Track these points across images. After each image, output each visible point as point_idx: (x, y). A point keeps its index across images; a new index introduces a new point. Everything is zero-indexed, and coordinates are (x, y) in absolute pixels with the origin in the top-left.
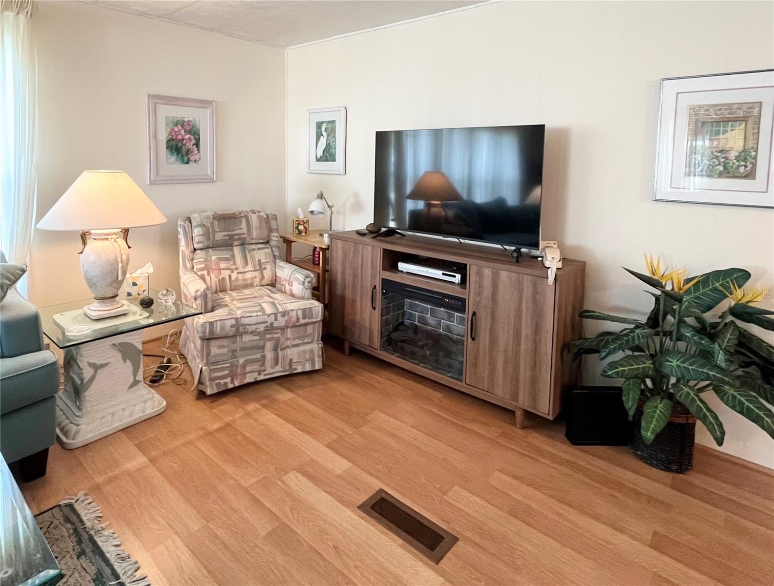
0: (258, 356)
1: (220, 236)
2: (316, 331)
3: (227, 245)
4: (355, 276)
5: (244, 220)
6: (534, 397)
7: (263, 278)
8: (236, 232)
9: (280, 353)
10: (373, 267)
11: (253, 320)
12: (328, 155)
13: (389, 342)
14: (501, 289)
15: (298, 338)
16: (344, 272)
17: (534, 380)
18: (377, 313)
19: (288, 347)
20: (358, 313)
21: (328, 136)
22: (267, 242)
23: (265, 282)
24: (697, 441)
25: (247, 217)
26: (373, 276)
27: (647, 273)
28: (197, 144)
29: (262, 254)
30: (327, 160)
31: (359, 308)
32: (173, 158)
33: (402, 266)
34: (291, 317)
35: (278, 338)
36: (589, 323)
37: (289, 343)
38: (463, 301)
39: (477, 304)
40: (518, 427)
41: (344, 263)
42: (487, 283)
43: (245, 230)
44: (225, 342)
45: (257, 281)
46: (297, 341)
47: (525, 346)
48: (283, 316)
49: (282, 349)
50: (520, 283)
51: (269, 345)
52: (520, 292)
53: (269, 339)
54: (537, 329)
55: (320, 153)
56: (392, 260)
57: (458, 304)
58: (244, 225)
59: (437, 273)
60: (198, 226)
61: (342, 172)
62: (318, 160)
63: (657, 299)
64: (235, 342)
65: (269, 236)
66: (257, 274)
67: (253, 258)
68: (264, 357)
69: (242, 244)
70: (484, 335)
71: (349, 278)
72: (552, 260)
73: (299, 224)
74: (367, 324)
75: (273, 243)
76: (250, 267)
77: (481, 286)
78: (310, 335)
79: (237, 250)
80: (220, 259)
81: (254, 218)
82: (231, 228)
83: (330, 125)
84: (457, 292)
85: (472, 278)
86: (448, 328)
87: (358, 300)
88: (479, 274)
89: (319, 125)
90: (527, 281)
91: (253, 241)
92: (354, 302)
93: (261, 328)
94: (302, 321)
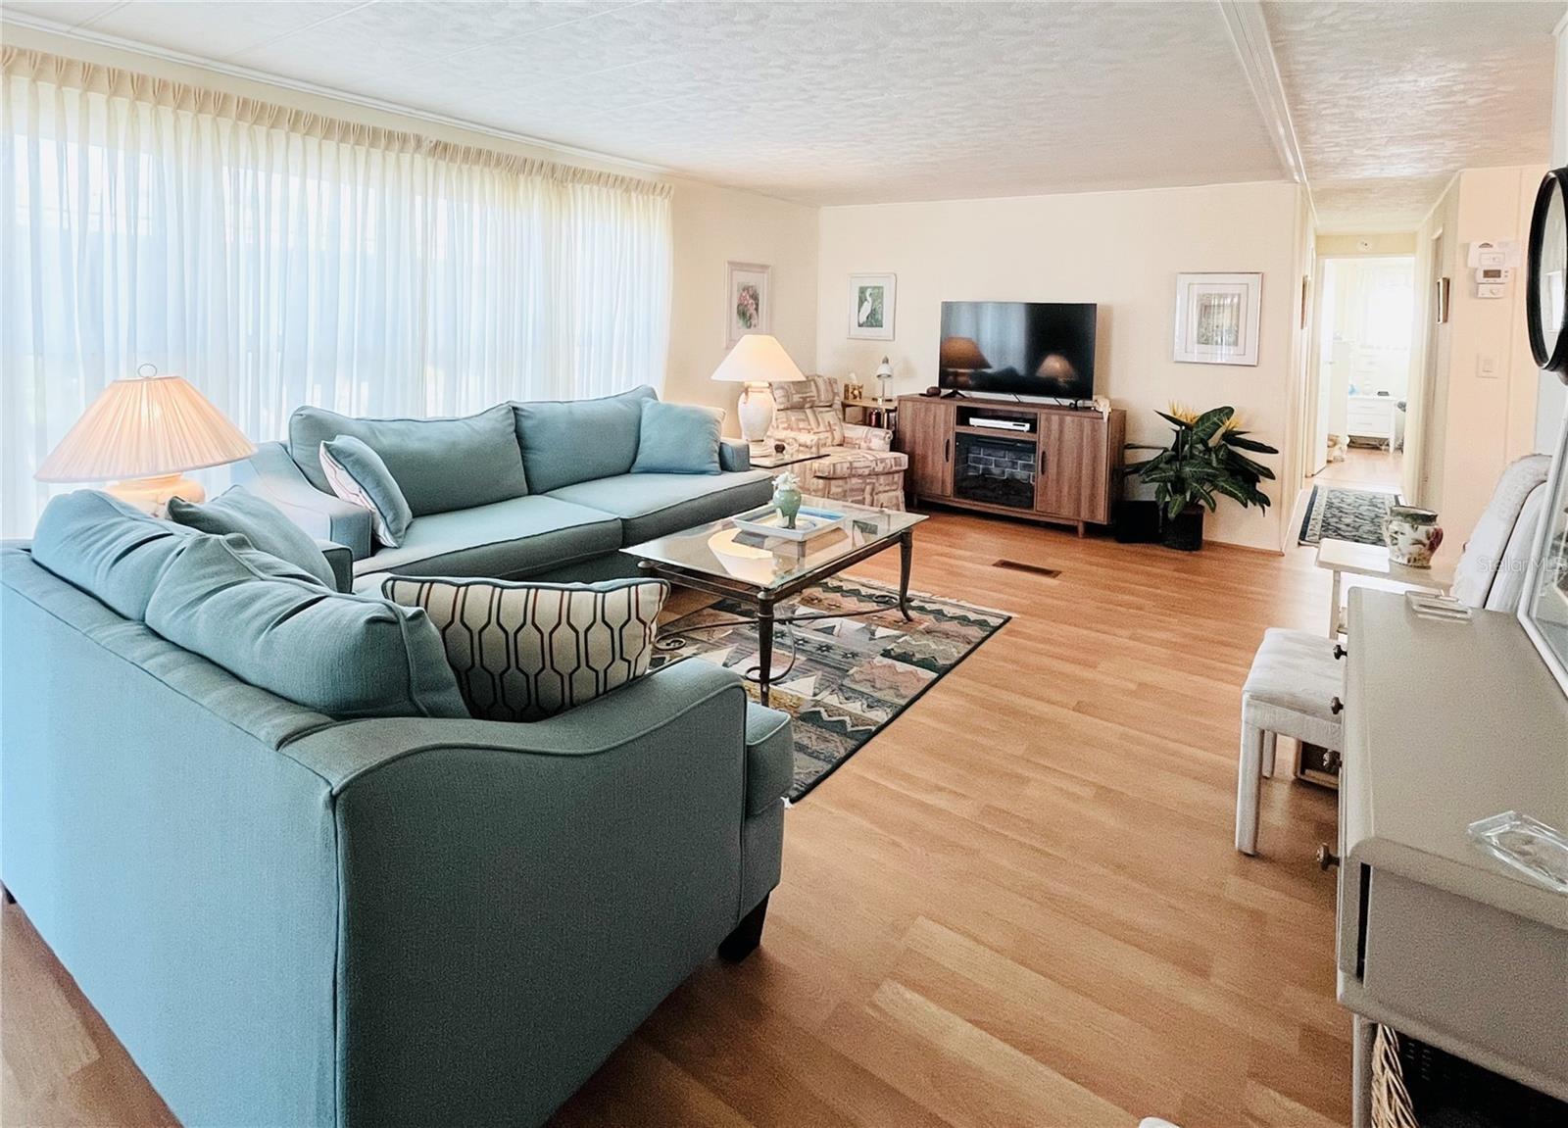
0: (860, 498)
1: (796, 398)
2: (899, 478)
3: (799, 407)
4: (925, 433)
5: (812, 383)
6: (1092, 511)
7: (833, 439)
8: (808, 395)
9: (875, 497)
10: (946, 422)
11: (862, 464)
12: (873, 320)
13: (960, 490)
14: (1066, 430)
15: (888, 485)
16: (914, 431)
17: (1093, 497)
18: (950, 465)
19: (880, 492)
20: (930, 466)
21: (874, 301)
22: (830, 406)
23: (837, 442)
24: (1204, 537)
25: (814, 380)
26: (946, 432)
27: (1171, 415)
28: (757, 309)
29: (830, 417)
30: (872, 326)
31: (930, 462)
32: (741, 322)
33: (973, 421)
34: (886, 464)
35: (874, 484)
36: (1128, 452)
37: (881, 489)
38: (1034, 443)
39: (1046, 444)
40: (1080, 536)
41: (914, 420)
42: (1055, 426)
43: (815, 393)
44: (840, 482)
45: (829, 441)
46: (888, 488)
47: (1086, 471)
48: (881, 462)
49: (877, 494)
50: (1081, 425)
51: (868, 489)
52: (1082, 431)
53: (869, 484)
54: (1095, 459)
55: (863, 319)
56: (964, 415)
57: (1029, 448)
58: (813, 387)
59: (1009, 425)
60: (777, 389)
61: (891, 338)
62: (860, 325)
63: (1177, 432)
64: (846, 483)
65: (833, 399)
66: (829, 434)
67: (823, 419)
68: (864, 499)
69: (811, 407)
70: (1052, 469)
71: (919, 436)
72: (1104, 407)
73: (854, 389)
74: (940, 475)
75: (835, 406)
76: (822, 428)
77: (1049, 429)
78: (896, 483)
79: (808, 411)
80: (798, 420)
81: (820, 382)
82: (804, 390)
83: (876, 291)
84: (1031, 437)
85: (1042, 424)
86: (1012, 474)
87: (930, 453)
88: (1048, 420)
89: (862, 291)
90: (1086, 422)
91: (821, 404)
92: (924, 457)
93: (867, 472)
94: (894, 468)
